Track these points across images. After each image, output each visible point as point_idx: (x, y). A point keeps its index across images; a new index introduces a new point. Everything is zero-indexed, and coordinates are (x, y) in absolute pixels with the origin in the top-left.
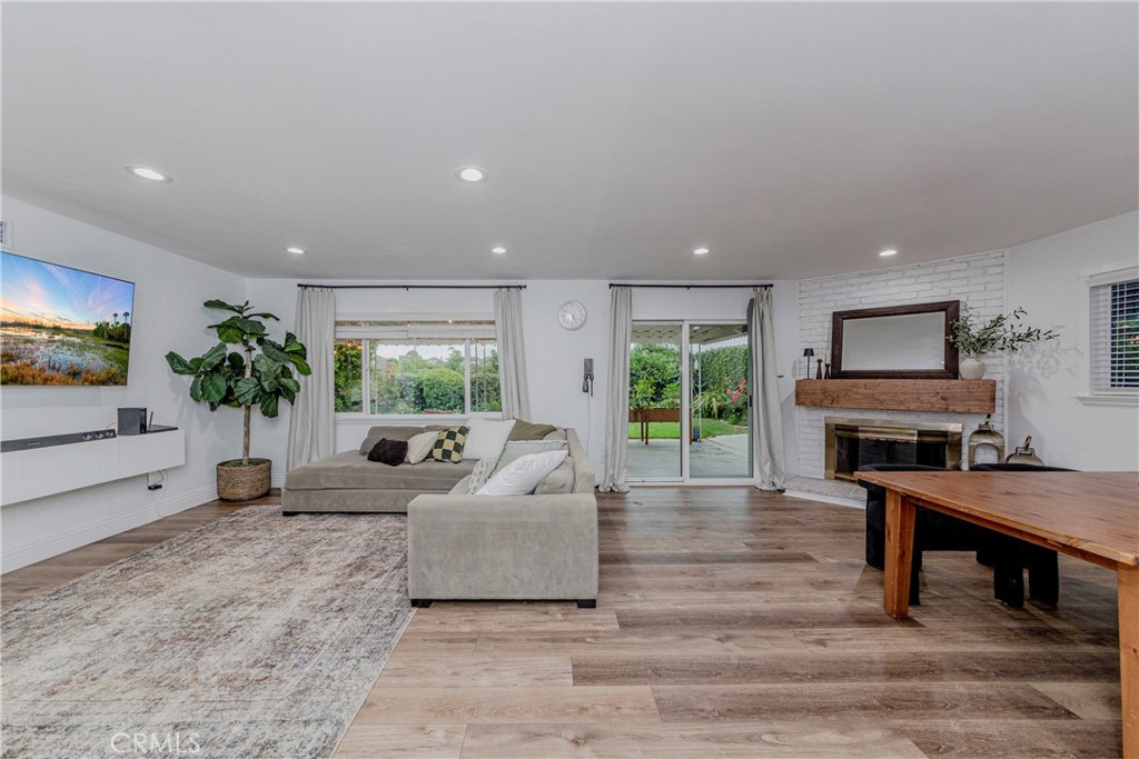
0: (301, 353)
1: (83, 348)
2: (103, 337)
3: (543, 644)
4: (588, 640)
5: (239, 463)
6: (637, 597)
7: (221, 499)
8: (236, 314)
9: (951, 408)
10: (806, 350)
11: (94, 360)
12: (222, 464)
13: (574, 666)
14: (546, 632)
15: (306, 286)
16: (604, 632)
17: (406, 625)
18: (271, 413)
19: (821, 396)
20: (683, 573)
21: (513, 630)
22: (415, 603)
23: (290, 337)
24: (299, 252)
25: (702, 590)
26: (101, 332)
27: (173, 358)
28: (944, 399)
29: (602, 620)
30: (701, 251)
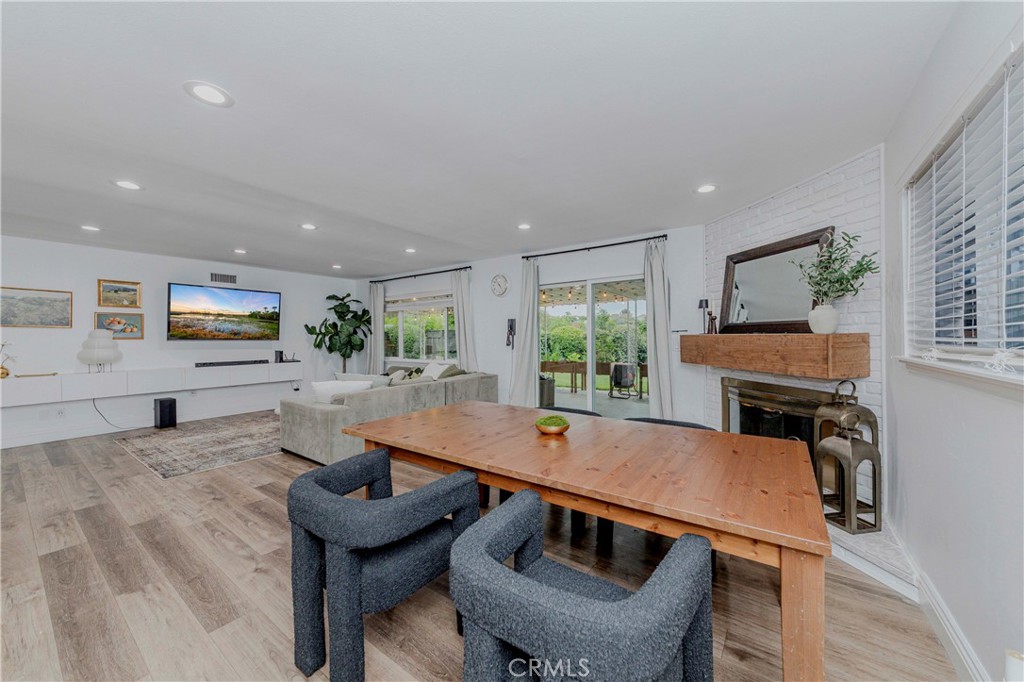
1: (240, 323)
2: (256, 317)
8: (341, 302)
9: (790, 368)
10: (701, 302)
11: (251, 328)
23: (364, 311)
24: (339, 267)
26: (253, 316)
27: (306, 326)
30: (524, 227)
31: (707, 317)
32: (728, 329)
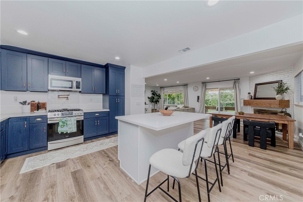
0: (160, 96)
8: (154, 92)
9: (271, 106)
10: (249, 93)
18: (156, 103)
19: (248, 103)
23: (159, 94)
27: (148, 97)
28: (270, 104)
31: (250, 96)
32: (255, 98)
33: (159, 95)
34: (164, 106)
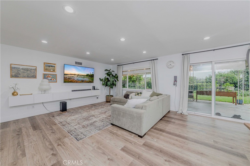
0: (117, 78)
1: (84, 78)
2: (88, 76)
3: (124, 140)
4: (132, 143)
5: (109, 96)
6: (155, 140)
7: (106, 101)
8: (109, 71)
11: (87, 79)
12: (107, 96)
13: (124, 147)
14: (127, 138)
15: (119, 65)
16: (138, 144)
17: (108, 127)
18: (112, 88)
20: (177, 140)
21: (122, 135)
22: (112, 124)
23: (116, 74)
24: (113, 60)
25: (177, 147)
26: (87, 75)
27: (100, 79)
29: (141, 141)
33: (116, 76)
34: (123, 91)
